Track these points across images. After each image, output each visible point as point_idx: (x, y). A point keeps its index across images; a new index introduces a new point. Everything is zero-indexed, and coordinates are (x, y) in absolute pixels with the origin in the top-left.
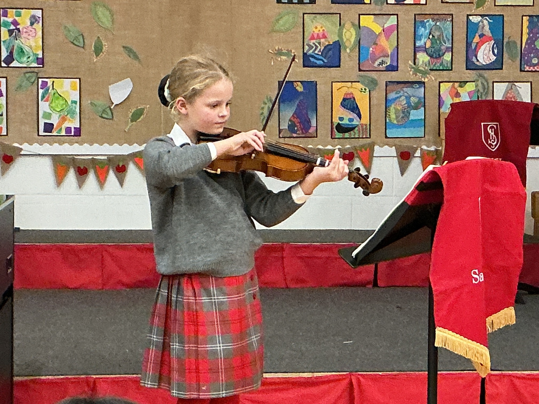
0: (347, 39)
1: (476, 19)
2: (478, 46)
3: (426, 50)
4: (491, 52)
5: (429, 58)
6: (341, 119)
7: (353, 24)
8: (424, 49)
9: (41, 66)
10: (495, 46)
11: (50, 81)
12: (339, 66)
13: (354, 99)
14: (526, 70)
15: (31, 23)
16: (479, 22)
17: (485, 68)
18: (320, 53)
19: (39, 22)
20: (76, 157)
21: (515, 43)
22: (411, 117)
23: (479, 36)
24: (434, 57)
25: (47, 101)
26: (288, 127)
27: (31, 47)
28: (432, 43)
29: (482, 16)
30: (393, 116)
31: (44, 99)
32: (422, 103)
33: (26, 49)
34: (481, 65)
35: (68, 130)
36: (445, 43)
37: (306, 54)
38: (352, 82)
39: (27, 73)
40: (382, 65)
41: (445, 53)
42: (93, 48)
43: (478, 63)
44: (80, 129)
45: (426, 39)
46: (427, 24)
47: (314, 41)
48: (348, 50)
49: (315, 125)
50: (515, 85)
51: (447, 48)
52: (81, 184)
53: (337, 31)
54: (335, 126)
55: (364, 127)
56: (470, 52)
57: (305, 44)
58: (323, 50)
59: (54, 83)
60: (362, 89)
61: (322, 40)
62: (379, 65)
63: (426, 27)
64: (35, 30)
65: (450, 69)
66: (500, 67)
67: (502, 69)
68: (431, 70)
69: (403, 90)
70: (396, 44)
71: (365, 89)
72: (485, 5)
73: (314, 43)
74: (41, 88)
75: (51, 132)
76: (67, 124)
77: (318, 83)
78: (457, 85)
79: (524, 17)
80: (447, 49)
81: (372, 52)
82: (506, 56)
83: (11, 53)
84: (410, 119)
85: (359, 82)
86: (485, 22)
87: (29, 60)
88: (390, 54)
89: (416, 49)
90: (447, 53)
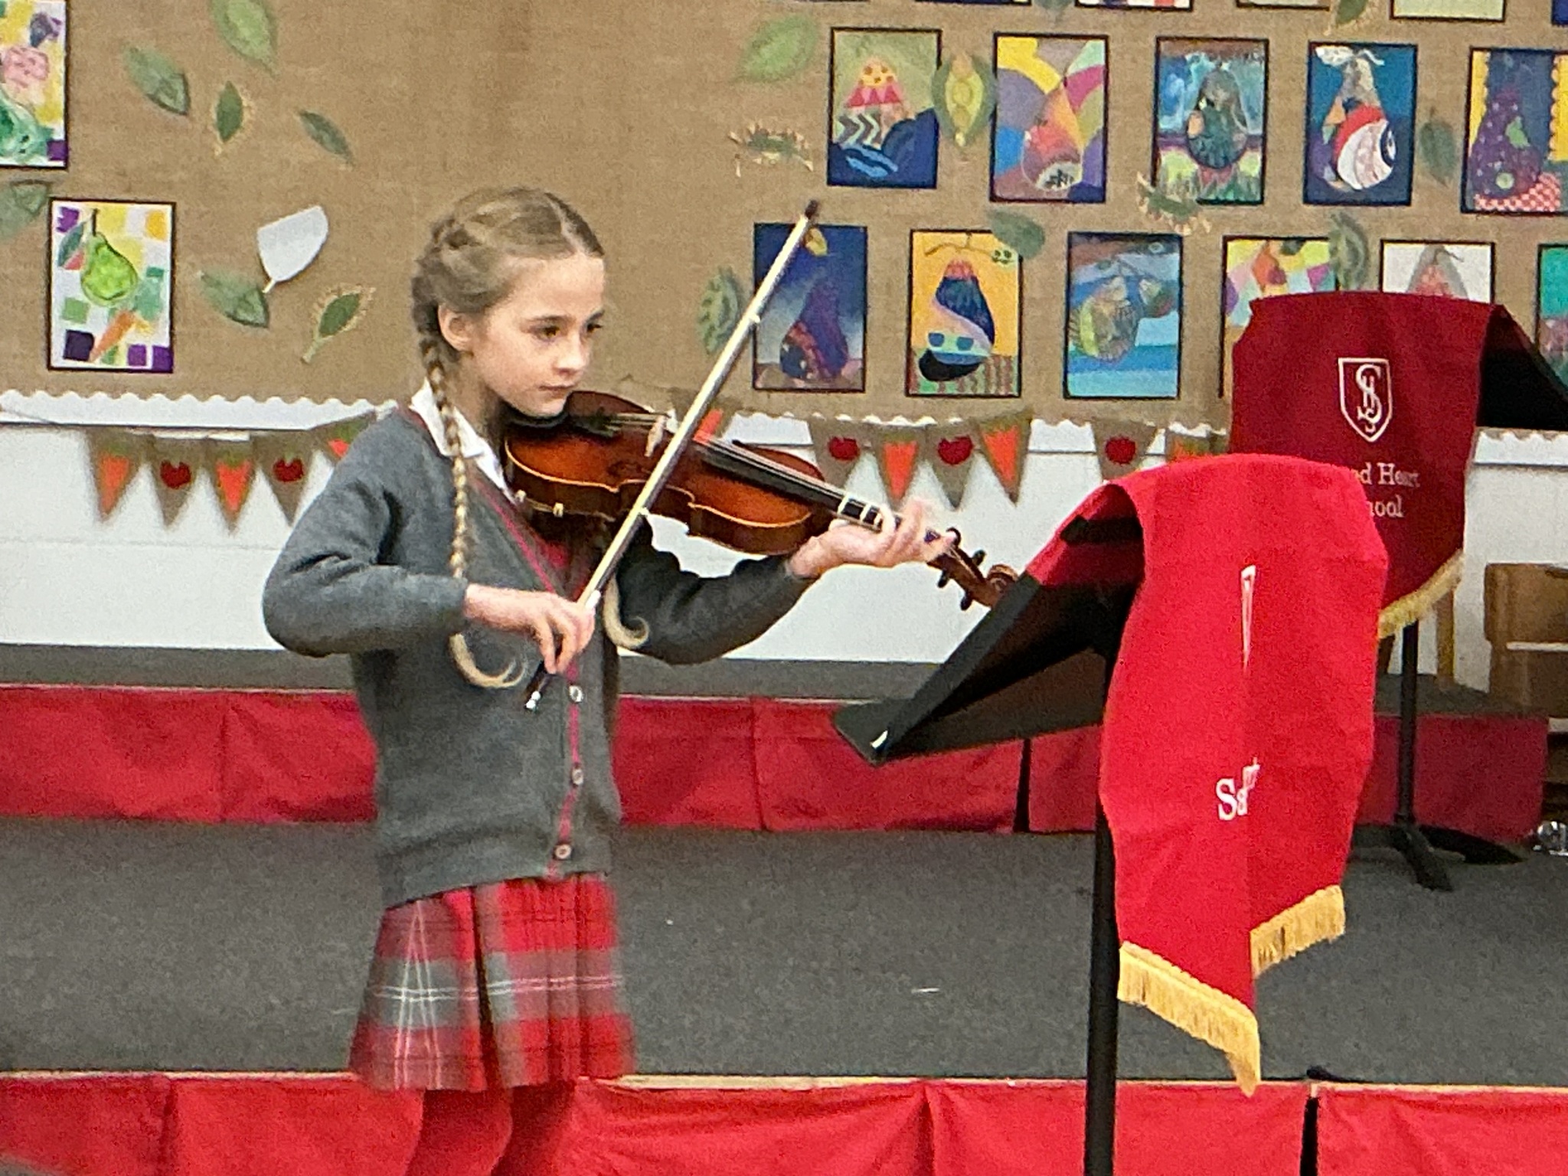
0: (958, 106)
1: (1336, 57)
2: (1341, 133)
3: (1187, 144)
4: (1378, 154)
5: (1196, 166)
6: (936, 339)
7: (977, 63)
8: (1183, 140)
9: (61, 164)
10: (1390, 134)
11: (84, 209)
12: (933, 185)
13: (975, 280)
14: (1478, 208)
15: (32, 37)
16: (1344, 66)
17: (1359, 199)
18: (878, 147)
19: (56, 35)
20: (158, 434)
21: (1447, 127)
23: (1344, 105)
24: (1212, 162)
25: (75, 266)
26: (782, 359)
27: (30, 108)
28: (1206, 123)
29: (1355, 47)
30: (1088, 334)
31: (70, 261)
32: (1173, 299)
33: (18, 113)
34: (1346, 190)
35: (137, 353)
36: (1244, 123)
37: (837, 145)
38: (969, 232)
39: (18, 183)
40: (1059, 185)
41: (1244, 150)
42: (214, 116)
43: (1338, 185)
44: (170, 350)
45: (1188, 112)
46: (1194, 66)
47: (861, 110)
48: (960, 138)
49: (860, 356)
50: (1446, 252)
51: (1250, 137)
52: (170, 512)
53: (928, 80)
54: (916, 360)
55: (1003, 364)
56: (1316, 151)
57: (834, 117)
58: (888, 136)
59: (98, 217)
60: (998, 253)
61: (886, 108)
62: (1049, 184)
63: (1189, 73)
64: (46, 59)
65: (1258, 198)
66: (1404, 199)
67: (1408, 203)
68: (1203, 202)
69: (1118, 260)
70: (1101, 126)
71: (1008, 254)
72: (1363, 15)
73: (861, 118)
74: (61, 230)
75: (85, 359)
76: (132, 337)
77: (870, 233)
78: (1275, 247)
79: (1477, 55)
80: (1251, 142)
81: (1028, 145)
82: (1420, 164)
84: (1137, 344)
85: (989, 232)
86: (1363, 65)
87: (26, 145)
88: (1082, 152)
89: (1160, 139)
90: (1248, 154)
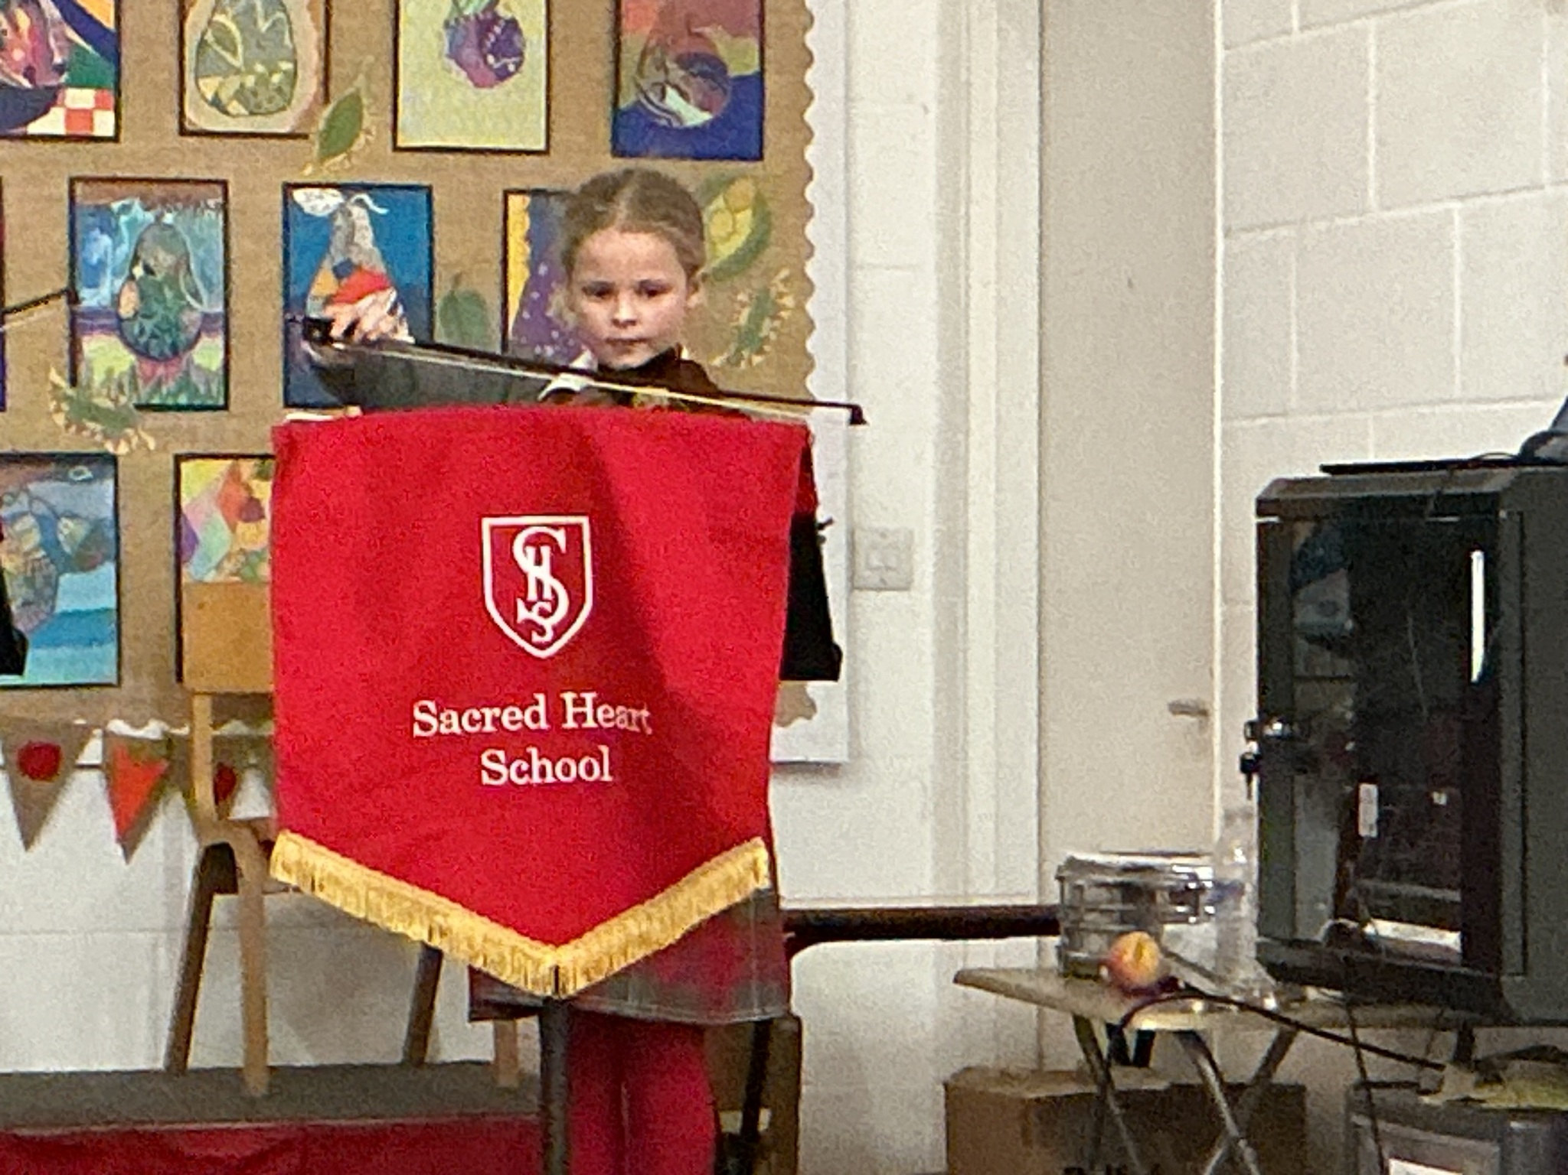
1: (321, 204)
3: (118, 326)
5: (132, 358)
8: (112, 321)
16: (332, 217)
21: (478, 300)
22: (63, 605)
23: (335, 270)
24: (154, 353)
28: (143, 297)
29: (344, 188)
32: (106, 545)
36: (200, 298)
41: (198, 336)
45: (119, 283)
46: (123, 219)
51: (206, 317)
63: (117, 228)
65: (221, 402)
68: (140, 407)
69: (27, 491)
72: (355, 148)
78: (247, 471)
79: (513, 200)
80: (207, 324)
84: (58, 610)
86: (359, 216)
89: (80, 321)
90: (205, 340)
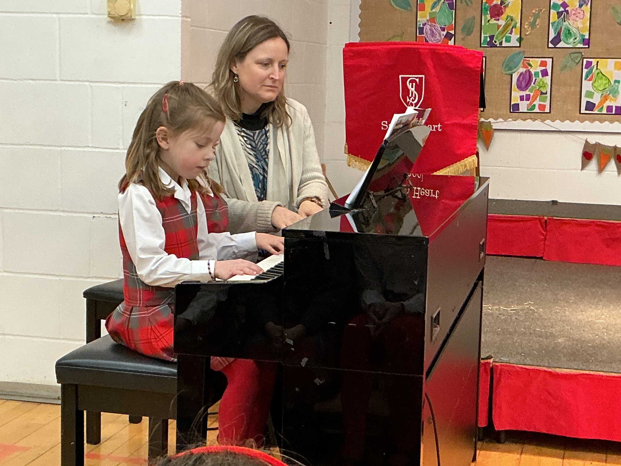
9: (587, 46)
11: (594, 62)
15: (579, 5)
19: (587, 4)
25: (590, 80)
27: (578, 28)
31: (588, 79)
33: (574, 30)
35: (609, 108)
39: (572, 53)
59: (599, 64)
64: (584, 12)
74: (585, 68)
75: (592, 110)
76: (608, 103)
83: (559, 34)
87: (575, 41)
